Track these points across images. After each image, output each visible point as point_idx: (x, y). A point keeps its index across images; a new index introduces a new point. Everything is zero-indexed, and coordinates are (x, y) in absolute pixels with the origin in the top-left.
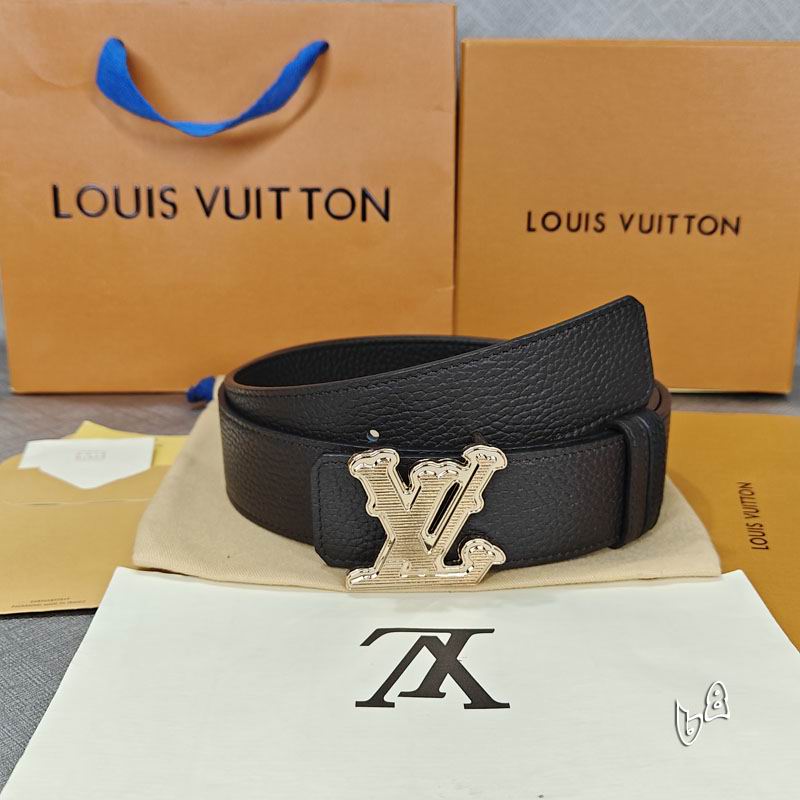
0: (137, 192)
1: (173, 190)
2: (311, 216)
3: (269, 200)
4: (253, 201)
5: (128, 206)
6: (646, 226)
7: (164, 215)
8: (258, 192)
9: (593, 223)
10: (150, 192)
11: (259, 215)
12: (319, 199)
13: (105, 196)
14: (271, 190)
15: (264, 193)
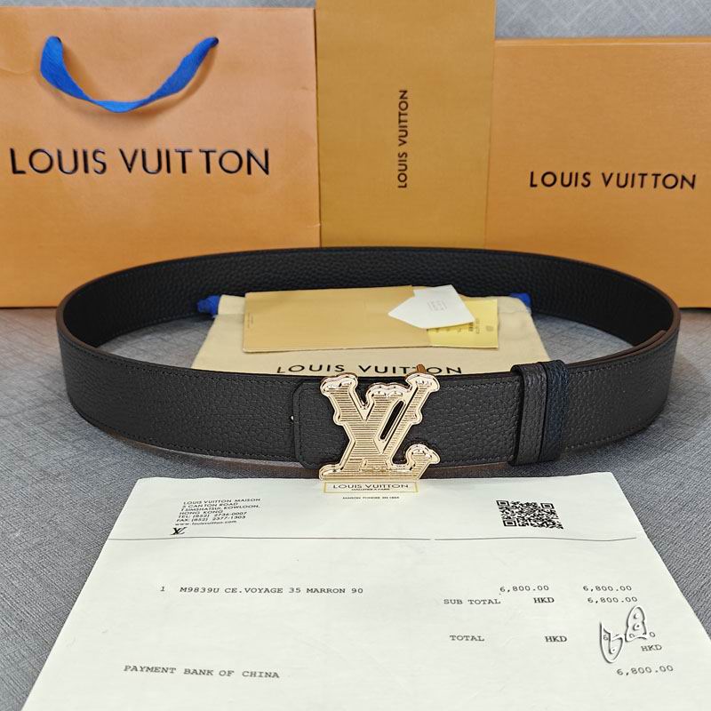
0: (75, 153)
1: (103, 153)
2: (208, 171)
3: (176, 159)
4: (164, 159)
5: (68, 164)
7: (96, 172)
8: (168, 153)
10: (85, 154)
11: (169, 171)
12: (214, 158)
13: (50, 157)
14: (177, 151)
15: (172, 154)
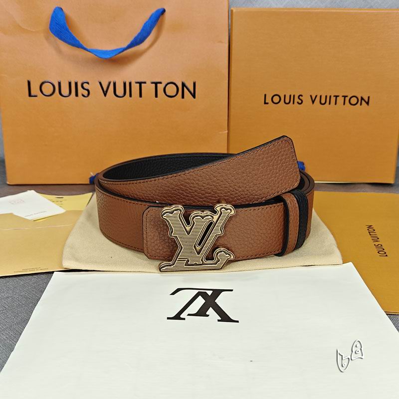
0: (70, 83)
1: (88, 83)
2: (156, 96)
3: (136, 88)
4: (127, 88)
5: (65, 91)
6: (323, 101)
7: (83, 96)
8: (130, 84)
9: (297, 100)
10: (76, 84)
11: (131, 96)
12: (160, 87)
13: (54, 86)
14: (137, 83)
15: (133, 84)
